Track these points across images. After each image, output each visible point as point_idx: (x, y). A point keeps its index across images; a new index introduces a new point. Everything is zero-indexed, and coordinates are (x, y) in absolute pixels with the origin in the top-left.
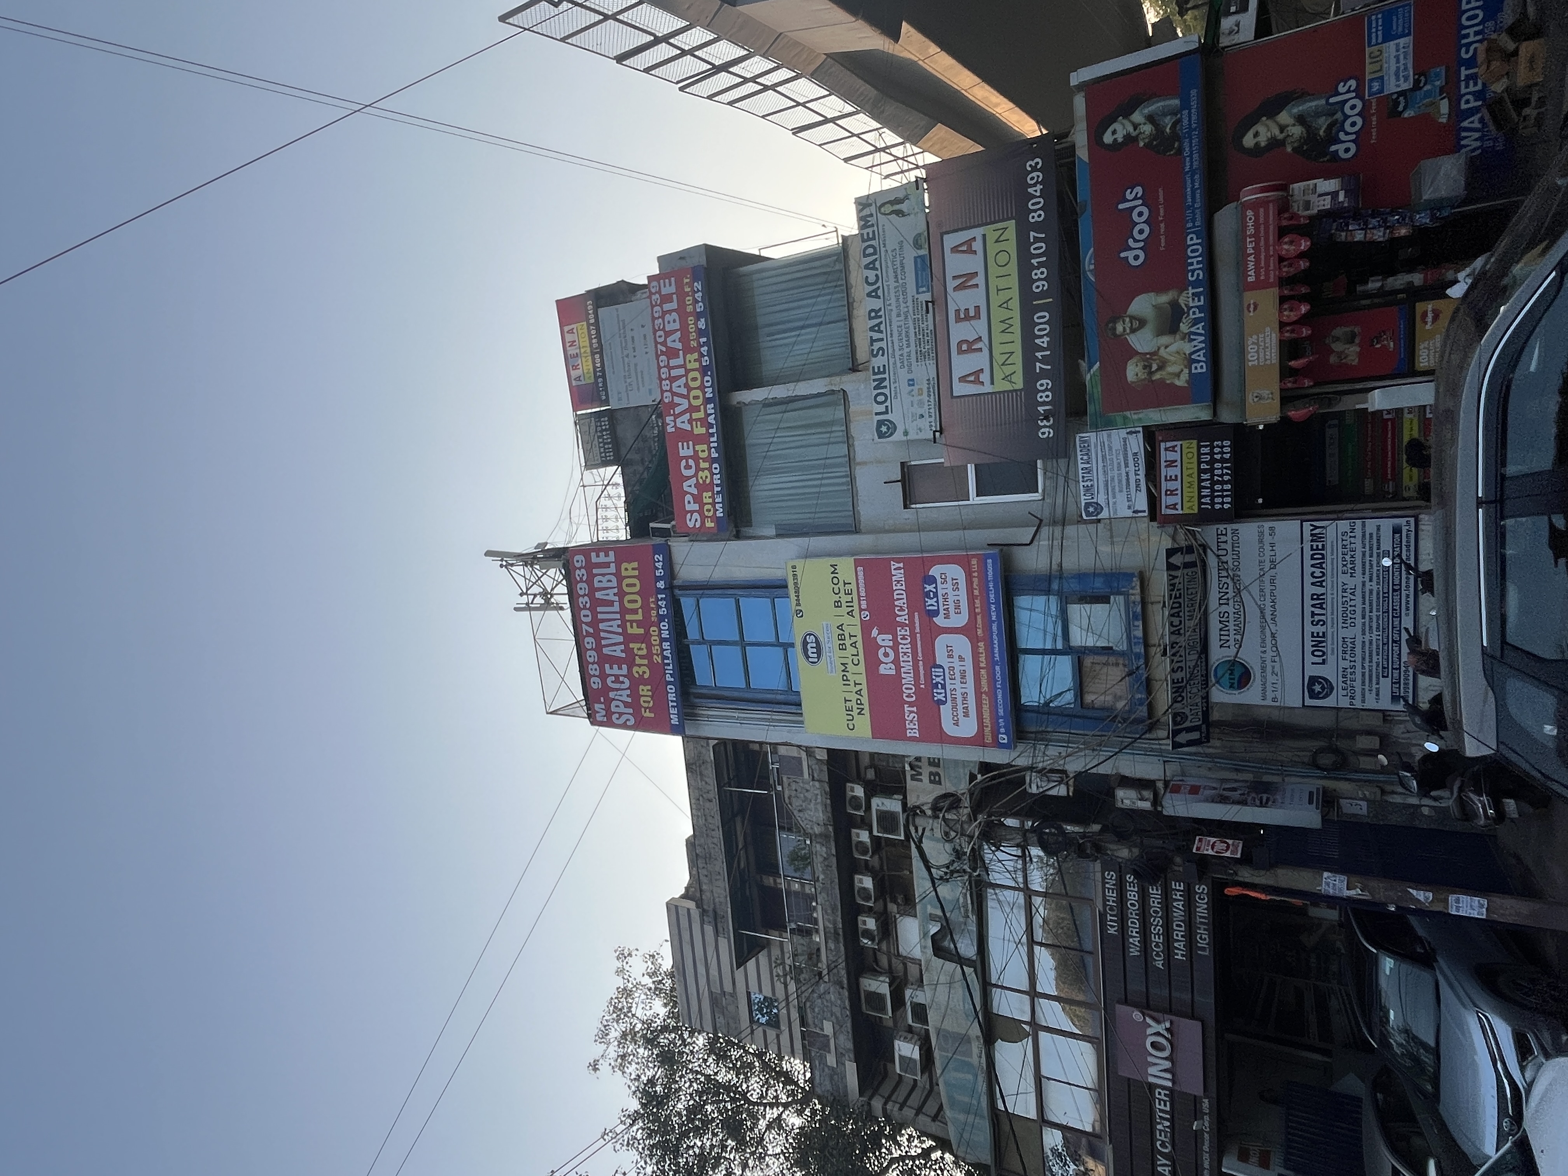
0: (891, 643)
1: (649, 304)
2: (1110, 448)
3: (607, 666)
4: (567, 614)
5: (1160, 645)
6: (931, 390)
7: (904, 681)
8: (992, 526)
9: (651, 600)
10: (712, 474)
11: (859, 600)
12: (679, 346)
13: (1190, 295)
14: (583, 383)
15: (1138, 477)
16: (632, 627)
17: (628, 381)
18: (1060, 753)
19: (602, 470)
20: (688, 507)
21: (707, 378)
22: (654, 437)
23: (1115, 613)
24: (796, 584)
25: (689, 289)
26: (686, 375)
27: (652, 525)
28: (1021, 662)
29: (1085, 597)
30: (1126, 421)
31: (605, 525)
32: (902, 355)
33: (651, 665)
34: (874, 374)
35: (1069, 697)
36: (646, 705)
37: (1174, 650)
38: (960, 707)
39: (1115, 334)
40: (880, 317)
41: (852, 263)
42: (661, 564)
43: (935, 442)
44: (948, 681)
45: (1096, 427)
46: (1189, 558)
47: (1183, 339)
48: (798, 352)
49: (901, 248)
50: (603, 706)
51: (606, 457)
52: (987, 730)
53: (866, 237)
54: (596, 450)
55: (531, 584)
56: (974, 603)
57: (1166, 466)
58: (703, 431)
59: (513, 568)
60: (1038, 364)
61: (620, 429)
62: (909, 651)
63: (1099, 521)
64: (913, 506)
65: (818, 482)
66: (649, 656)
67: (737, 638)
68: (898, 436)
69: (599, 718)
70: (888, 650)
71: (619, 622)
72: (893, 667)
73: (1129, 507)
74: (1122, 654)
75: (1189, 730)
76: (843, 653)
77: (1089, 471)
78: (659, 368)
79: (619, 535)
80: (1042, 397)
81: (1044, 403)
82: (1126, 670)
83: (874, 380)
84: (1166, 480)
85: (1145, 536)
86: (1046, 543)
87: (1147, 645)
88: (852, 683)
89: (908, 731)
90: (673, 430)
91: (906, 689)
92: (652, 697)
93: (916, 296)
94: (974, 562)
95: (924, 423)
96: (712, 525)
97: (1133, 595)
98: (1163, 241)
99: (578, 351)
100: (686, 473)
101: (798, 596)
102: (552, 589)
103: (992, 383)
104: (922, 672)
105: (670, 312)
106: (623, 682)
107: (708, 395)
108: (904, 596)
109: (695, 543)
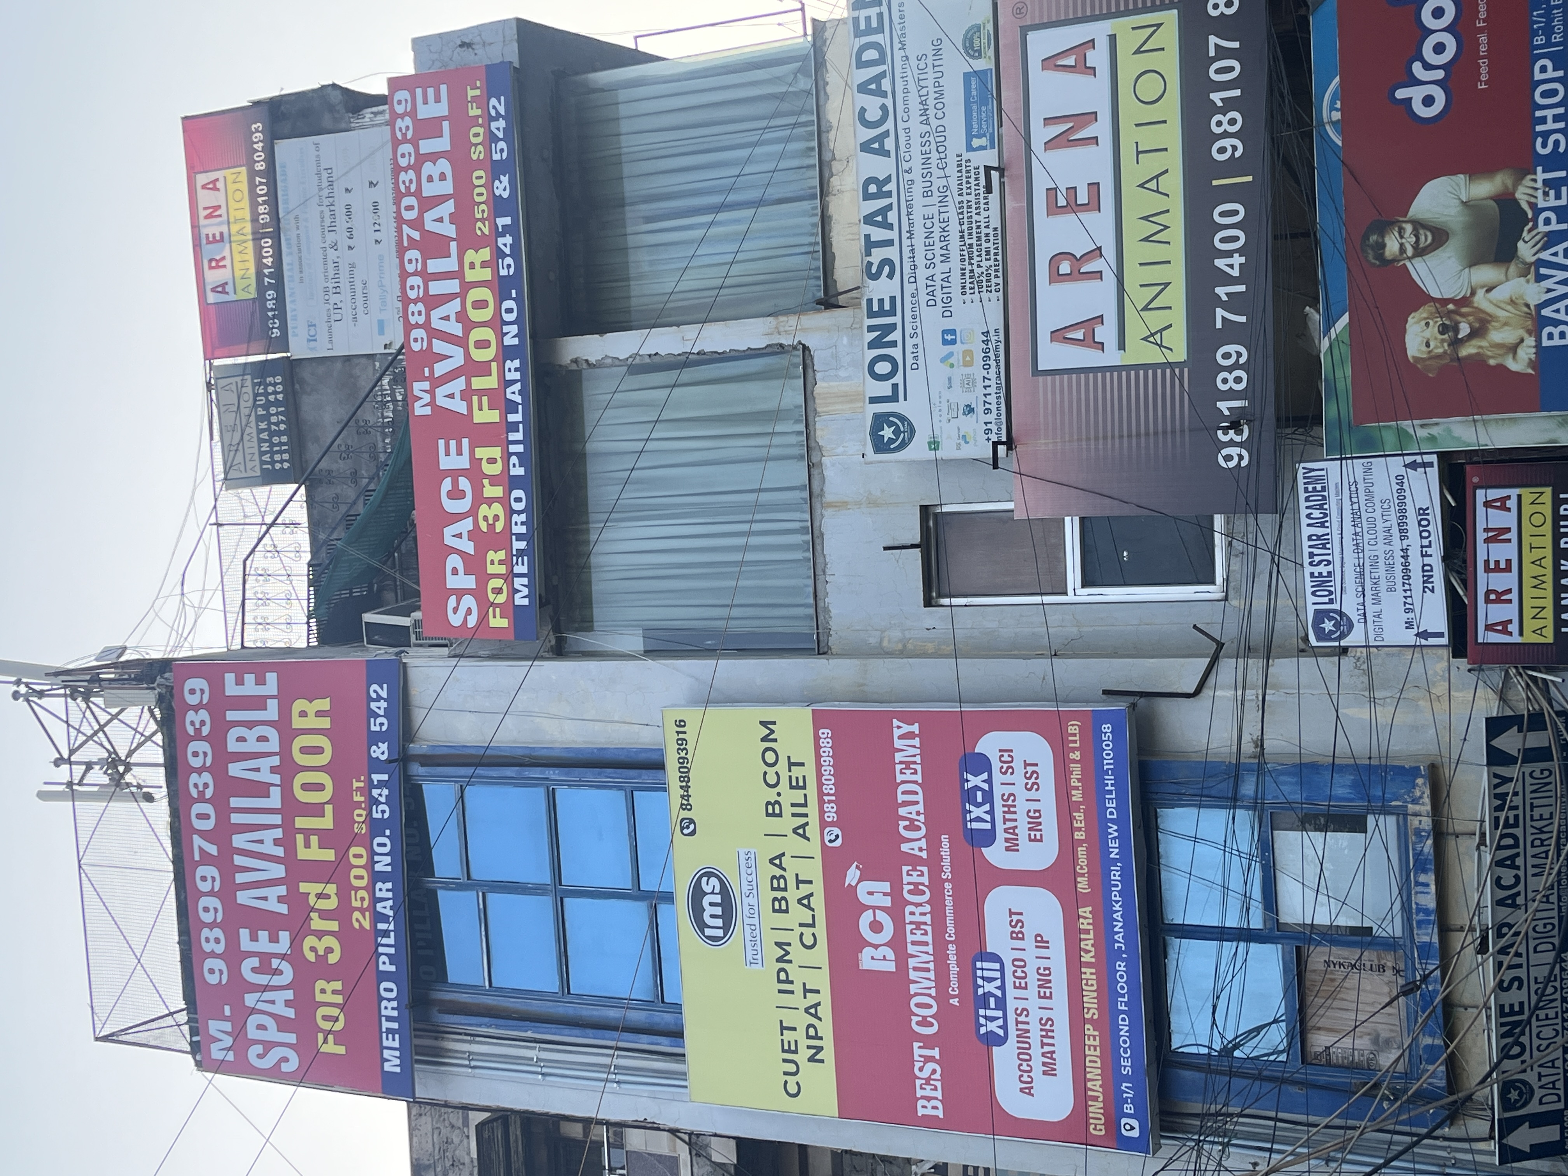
0: (887, 902)
1: (388, 136)
2: (1370, 497)
3: (244, 933)
4: (160, 811)
5: (1472, 929)
6: (992, 355)
7: (913, 988)
8: (1115, 654)
9: (356, 784)
10: (511, 512)
11: (821, 803)
12: (450, 230)
13: (1539, 184)
14: (232, 297)
15: (1427, 560)
16: (307, 845)
17: (334, 298)
18: (1255, 1164)
19: (262, 492)
20: (452, 582)
21: (510, 304)
22: (384, 426)
23: (1376, 852)
24: (683, 761)
25: (478, 112)
26: (462, 295)
27: (369, 617)
28: (1172, 955)
29: (1316, 816)
30: (1403, 438)
31: (262, 611)
32: (931, 278)
33: (345, 935)
34: (871, 314)
35: (1276, 1037)
36: (327, 1025)
37: (1503, 942)
38: (1036, 1051)
39: (1380, 256)
40: (889, 194)
41: (833, 79)
42: (383, 704)
43: (995, 466)
44: (1011, 992)
45: (1340, 451)
46: (1536, 739)
47: (1524, 274)
48: (707, 260)
49: (937, 52)
50: (227, 1026)
51: (273, 462)
52: (1096, 1109)
53: (863, 26)
54: (252, 446)
55: (81, 738)
56: (1072, 818)
57: (1487, 541)
58: (494, 416)
59: (44, 702)
60: (1220, 312)
61: (307, 403)
62: (928, 919)
63: (1344, 650)
64: (945, 601)
65: (741, 541)
66: (342, 913)
67: (546, 878)
68: (917, 450)
69: (216, 1052)
70: (882, 916)
71: (278, 833)
72: (891, 955)
73: (1409, 625)
74: (1390, 945)
75: (1537, 1120)
76: (780, 920)
77: (1322, 542)
78: (404, 275)
79: (293, 637)
80: (1226, 381)
81: (1231, 395)
82: (1401, 981)
83: (871, 329)
84: (1487, 570)
85: (1440, 689)
86: (1230, 693)
87: (1445, 929)
88: (798, 988)
89: (921, 1103)
90: (428, 411)
91: (918, 1005)
92: (342, 1007)
93: (966, 156)
94: (1073, 728)
95: (974, 426)
96: (504, 623)
97: (1416, 815)
98: (1484, 70)
99: (225, 229)
100: (451, 506)
101: (686, 788)
102: (130, 753)
103: (1122, 346)
104: (954, 969)
105: (434, 157)
106: (277, 972)
107: (509, 341)
108: (920, 798)
109: (463, 662)
